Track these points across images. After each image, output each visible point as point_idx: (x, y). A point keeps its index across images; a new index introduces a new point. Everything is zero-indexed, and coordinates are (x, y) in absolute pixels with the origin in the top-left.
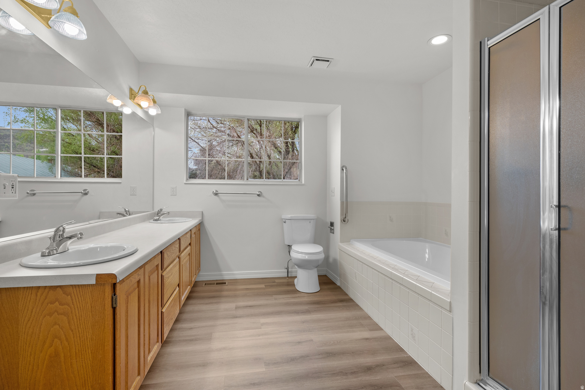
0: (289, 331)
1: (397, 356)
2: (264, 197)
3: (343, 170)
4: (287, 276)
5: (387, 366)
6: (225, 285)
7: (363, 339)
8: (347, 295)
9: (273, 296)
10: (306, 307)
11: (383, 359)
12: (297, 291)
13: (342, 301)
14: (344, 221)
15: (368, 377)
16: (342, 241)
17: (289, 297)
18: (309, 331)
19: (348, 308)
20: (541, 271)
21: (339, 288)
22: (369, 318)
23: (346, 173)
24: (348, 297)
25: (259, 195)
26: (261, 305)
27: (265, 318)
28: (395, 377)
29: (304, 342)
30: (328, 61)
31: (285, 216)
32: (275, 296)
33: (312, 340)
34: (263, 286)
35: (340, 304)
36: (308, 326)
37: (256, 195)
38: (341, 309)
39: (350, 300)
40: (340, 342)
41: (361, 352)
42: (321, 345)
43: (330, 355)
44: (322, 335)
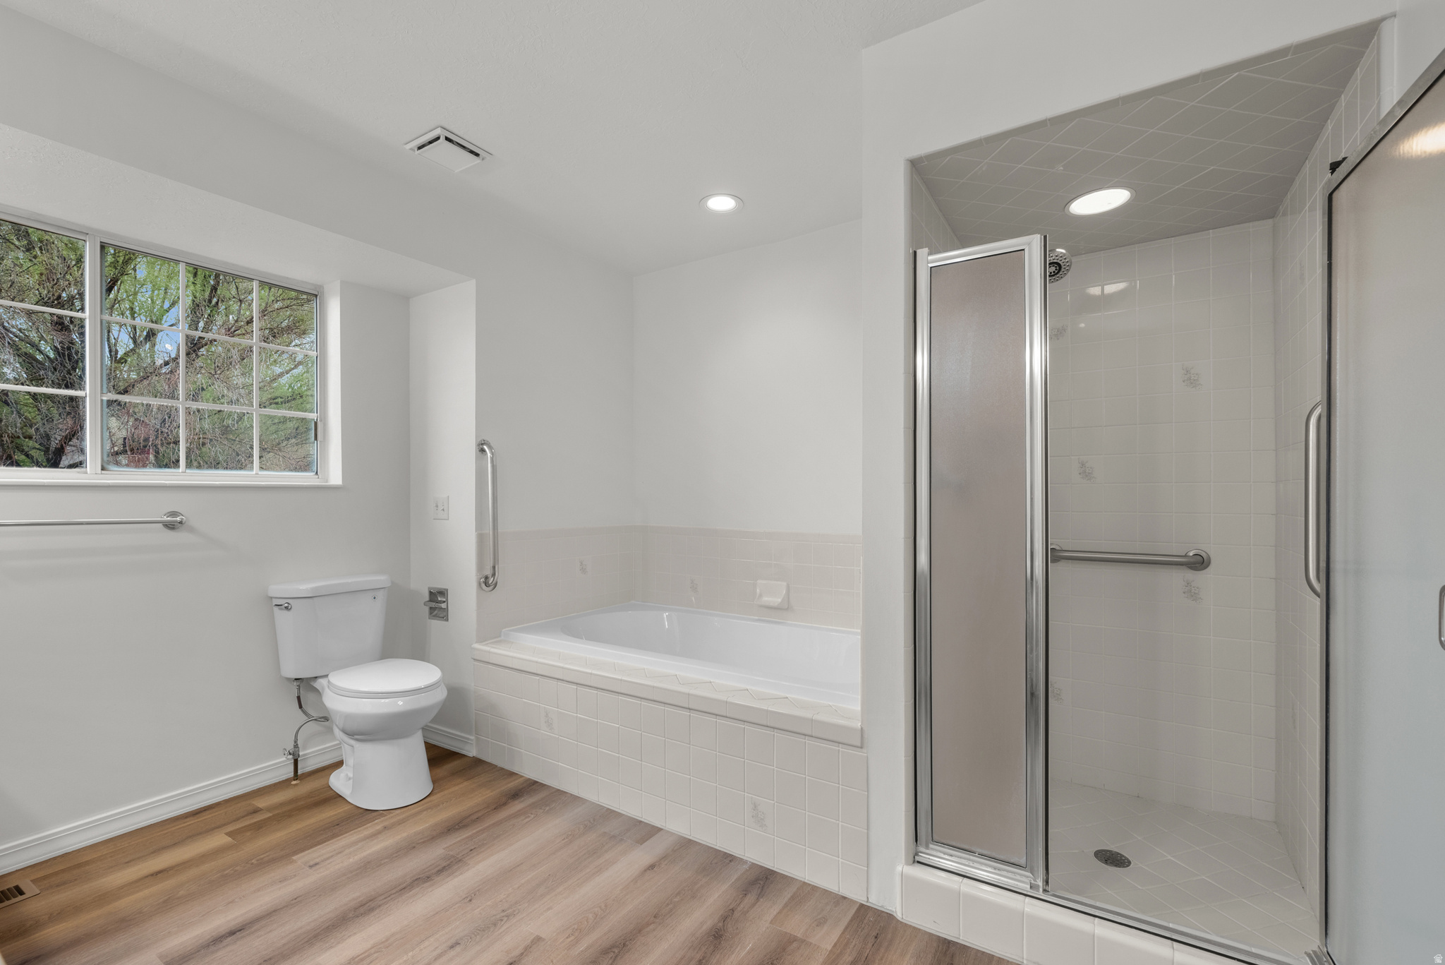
0: (452, 947)
1: (736, 877)
2: (192, 530)
3: (483, 451)
4: (292, 775)
5: (739, 909)
6: (20, 898)
7: (645, 871)
8: (512, 774)
9: (294, 858)
10: (437, 852)
11: (719, 897)
12: (366, 814)
13: (516, 795)
14: (486, 584)
15: (733, 956)
16: (481, 640)
17: (355, 843)
18: (508, 916)
19: (548, 808)
20: (1028, 646)
21: (478, 762)
22: (610, 814)
23: (492, 459)
24: (521, 779)
25: (170, 526)
26: (275, 911)
27: (331, 947)
28: (771, 922)
29: (522, 954)
30: (477, 155)
31: (280, 589)
32: (302, 858)
33: (538, 939)
34: (220, 839)
35: (518, 806)
36: (489, 903)
37: (161, 524)
38: (533, 816)
39: (532, 786)
40: (606, 906)
41: (668, 904)
42: (572, 938)
43: (614, 952)
44: (549, 909)
